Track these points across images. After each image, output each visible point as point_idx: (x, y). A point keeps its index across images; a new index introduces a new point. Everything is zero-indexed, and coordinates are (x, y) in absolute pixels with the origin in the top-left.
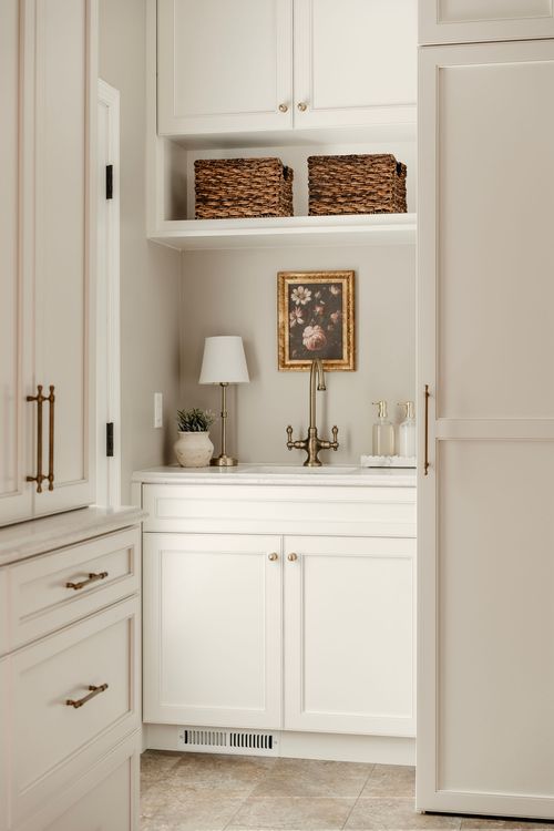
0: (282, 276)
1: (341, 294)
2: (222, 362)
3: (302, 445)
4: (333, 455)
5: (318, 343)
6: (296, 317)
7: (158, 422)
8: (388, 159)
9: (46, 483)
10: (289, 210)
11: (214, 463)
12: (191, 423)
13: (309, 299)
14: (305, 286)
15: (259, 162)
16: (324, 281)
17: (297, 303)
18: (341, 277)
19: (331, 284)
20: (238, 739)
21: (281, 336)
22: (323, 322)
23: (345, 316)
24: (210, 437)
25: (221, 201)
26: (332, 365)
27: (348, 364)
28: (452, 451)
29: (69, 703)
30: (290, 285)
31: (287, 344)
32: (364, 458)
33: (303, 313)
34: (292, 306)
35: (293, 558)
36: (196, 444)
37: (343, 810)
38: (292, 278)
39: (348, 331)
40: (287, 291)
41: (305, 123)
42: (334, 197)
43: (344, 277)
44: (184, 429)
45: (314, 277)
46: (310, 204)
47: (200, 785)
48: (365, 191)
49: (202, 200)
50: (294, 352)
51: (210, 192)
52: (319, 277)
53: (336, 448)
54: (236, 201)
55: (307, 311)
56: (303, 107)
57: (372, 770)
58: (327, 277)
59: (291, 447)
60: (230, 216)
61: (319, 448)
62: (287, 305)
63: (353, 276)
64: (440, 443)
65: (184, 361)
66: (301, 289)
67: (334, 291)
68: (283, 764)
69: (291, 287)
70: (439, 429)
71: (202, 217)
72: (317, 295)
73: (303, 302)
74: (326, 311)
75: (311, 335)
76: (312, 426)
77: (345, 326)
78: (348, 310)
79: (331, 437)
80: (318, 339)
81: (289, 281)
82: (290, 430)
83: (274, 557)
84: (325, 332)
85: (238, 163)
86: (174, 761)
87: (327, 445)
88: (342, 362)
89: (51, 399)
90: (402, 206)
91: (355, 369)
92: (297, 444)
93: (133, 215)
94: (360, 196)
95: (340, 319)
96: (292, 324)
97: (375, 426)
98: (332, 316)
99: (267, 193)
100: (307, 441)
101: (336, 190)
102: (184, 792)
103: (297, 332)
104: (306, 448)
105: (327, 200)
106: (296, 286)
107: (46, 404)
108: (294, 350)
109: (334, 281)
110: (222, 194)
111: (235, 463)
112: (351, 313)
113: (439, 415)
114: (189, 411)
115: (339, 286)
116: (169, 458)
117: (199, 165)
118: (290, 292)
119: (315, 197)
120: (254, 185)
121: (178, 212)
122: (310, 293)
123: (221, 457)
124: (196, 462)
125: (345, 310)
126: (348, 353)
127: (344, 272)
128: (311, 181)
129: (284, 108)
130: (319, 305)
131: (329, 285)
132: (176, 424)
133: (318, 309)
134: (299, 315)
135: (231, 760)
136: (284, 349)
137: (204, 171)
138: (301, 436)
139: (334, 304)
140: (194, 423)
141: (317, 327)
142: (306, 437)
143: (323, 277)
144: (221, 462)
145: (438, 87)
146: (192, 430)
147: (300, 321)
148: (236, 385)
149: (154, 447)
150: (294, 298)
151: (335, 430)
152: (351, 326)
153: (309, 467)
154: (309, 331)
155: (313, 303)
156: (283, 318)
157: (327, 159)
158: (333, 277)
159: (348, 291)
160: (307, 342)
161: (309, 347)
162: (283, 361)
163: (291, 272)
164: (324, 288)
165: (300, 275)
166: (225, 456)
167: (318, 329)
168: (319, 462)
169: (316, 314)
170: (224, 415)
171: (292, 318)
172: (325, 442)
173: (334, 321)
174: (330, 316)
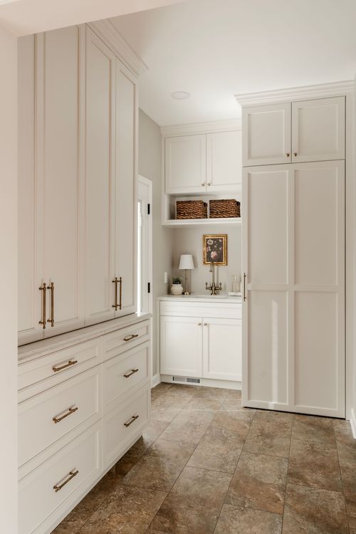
0: (204, 236)
1: (222, 242)
2: (186, 263)
3: (210, 288)
4: (220, 292)
5: (215, 257)
6: (209, 249)
7: (166, 281)
8: (234, 201)
9: (118, 307)
10: (205, 216)
11: (183, 294)
14: (211, 239)
15: (196, 202)
16: (217, 238)
19: (219, 239)
20: (189, 380)
21: (204, 254)
22: (217, 250)
23: (224, 248)
24: (182, 286)
25: (184, 214)
26: (220, 264)
27: (225, 263)
28: (252, 293)
29: (125, 376)
30: (207, 239)
32: (229, 293)
34: (207, 245)
35: (206, 324)
36: (177, 288)
37: (219, 405)
38: (207, 237)
39: (225, 253)
41: (210, 190)
42: (217, 213)
44: (174, 283)
45: (214, 237)
46: (210, 214)
47: (176, 395)
48: (227, 211)
49: (179, 213)
50: (208, 260)
51: (181, 211)
52: (216, 236)
53: (221, 290)
54: (189, 214)
55: (212, 247)
56: (209, 185)
57: (230, 391)
58: (218, 236)
59: (207, 289)
60: (187, 218)
61: (215, 289)
63: (226, 236)
64: (249, 291)
65: (175, 262)
67: (220, 241)
68: (203, 388)
70: (249, 287)
71: (179, 219)
72: (215, 242)
73: (211, 244)
74: (218, 247)
75: (213, 254)
76: (214, 283)
77: (224, 251)
78: (225, 246)
79: (219, 286)
80: (215, 255)
82: (207, 284)
83: (200, 324)
84: (218, 254)
85: (190, 202)
86: (169, 386)
88: (223, 263)
89: (120, 281)
90: (239, 215)
91: (227, 265)
93: (157, 218)
96: (208, 251)
97: (233, 283)
99: (199, 211)
101: (218, 210)
102: (171, 397)
103: (209, 253)
104: (212, 289)
105: (215, 213)
106: (209, 239)
107: (118, 283)
108: (208, 258)
110: (185, 211)
111: (190, 294)
112: (226, 248)
113: (249, 282)
114: (176, 278)
115: (222, 239)
116: (169, 292)
117: (178, 203)
118: (207, 241)
119: (211, 212)
120: (195, 209)
121: (172, 217)
122: (212, 241)
123: (185, 292)
124: (178, 294)
126: (225, 260)
127: (223, 235)
128: (210, 208)
129: (203, 185)
132: (172, 282)
133: (215, 246)
135: (187, 386)
136: (205, 258)
137: (179, 205)
138: (210, 285)
139: (221, 244)
140: (177, 281)
142: (212, 286)
145: (249, 179)
146: (176, 284)
148: (190, 270)
149: (165, 288)
150: (208, 243)
151: (221, 284)
152: (226, 251)
153: (212, 296)
154: (212, 253)
155: (214, 244)
156: (205, 249)
157: (215, 201)
158: (220, 236)
159: (225, 240)
160: (212, 256)
161: (213, 258)
162: (205, 262)
163: (207, 235)
164: (217, 240)
165: (210, 236)
166: (187, 292)
167: (215, 252)
168: (215, 294)
169: (215, 248)
170: (187, 279)
171: (207, 249)
172: (217, 288)
173: (221, 250)
174: (219, 249)
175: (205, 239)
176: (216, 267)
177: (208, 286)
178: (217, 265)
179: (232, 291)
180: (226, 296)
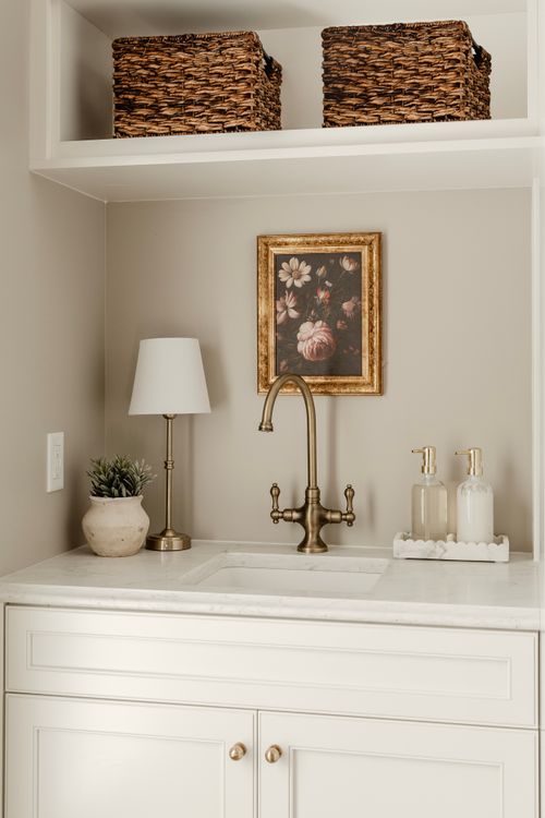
0: (264, 242)
1: (358, 271)
3: (296, 515)
5: (320, 350)
6: (286, 308)
7: (55, 479)
11: (151, 544)
12: (109, 483)
13: (307, 278)
14: (301, 257)
15: (222, 39)
16: (331, 249)
17: (289, 285)
18: (358, 243)
19: (342, 255)
21: (262, 337)
22: (332, 315)
23: (366, 305)
24: (144, 504)
25: (156, 108)
26: (345, 385)
27: (371, 384)
30: (276, 256)
31: (272, 350)
32: (398, 543)
33: (297, 300)
34: (280, 290)
35: (276, 754)
36: (119, 518)
38: (279, 245)
39: (371, 331)
40: (271, 265)
42: (365, 96)
43: (363, 243)
44: (99, 494)
45: (316, 243)
46: (326, 108)
48: (418, 85)
49: (127, 106)
50: (283, 363)
51: (138, 92)
52: (323, 243)
53: (350, 522)
54: (182, 107)
55: (304, 297)
58: (337, 243)
59: (276, 519)
60: (172, 132)
61: (322, 521)
62: (271, 288)
63: (378, 241)
66: (294, 262)
67: (347, 265)
69: (280, 260)
71: (124, 135)
72: (321, 272)
73: (298, 284)
74: (336, 298)
75: (312, 336)
76: (312, 486)
77: (365, 322)
78: (371, 296)
79: (343, 504)
80: (322, 343)
81: (275, 250)
82: (275, 491)
83: (240, 753)
84: (334, 332)
85: (186, 42)
87: (336, 516)
88: (361, 380)
91: (381, 391)
92: (287, 515)
94: (410, 93)
95: (358, 311)
96: (281, 318)
97: (416, 488)
98: (345, 306)
99: (235, 92)
100: (303, 510)
101: (368, 84)
103: (287, 331)
104: (302, 521)
105: (353, 101)
106: (287, 258)
108: (283, 360)
109: (347, 249)
110: (159, 94)
112: (375, 301)
115: (356, 257)
116: (76, 540)
117: (121, 47)
118: (278, 267)
119: (334, 97)
120: (212, 80)
121: (90, 124)
122: (306, 269)
123: (163, 534)
124: (118, 549)
125: (366, 297)
126: (371, 365)
127: (363, 234)
128: (327, 70)
130: (324, 288)
131: (339, 256)
132: (88, 484)
133: (322, 295)
134: (291, 304)
136: (266, 358)
137: (128, 57)
138: (294, 499)
139: (349, 285)
140: (117, 482)
141: (319, 323)
142: (301, 503)
143: (330, 243)
144: (163, 544)
146: (112, 496)
147: (293, 314)
148: (191, 416)
149: (49, 522)
150: (283, 276)
151: (350, 493)
152: (376, 322)
153: (308, 557)
154: (306, 329)
155: (314, 285)
156: (265, 308)
157: (353, 30)
158: (346, 243)
159: (371, 264)
160: (304, 347)
161: (306, 355)
162: (266, 379)
163: (279, 236)
164: (332, 261)
165: (293, 240)
166: (170, 534)
167: (322, 326)
168: (322, 545)
169: (319, 302)
170: (170, 466)
171: (279, 309)
172: (333, 512)
173: (348, 314)
174: (341, 306)
175: (269, 257)
176: (321, 403)
177: (284, 502)
178: (325, 390)
179: (415, 533)
180: (381, 560)
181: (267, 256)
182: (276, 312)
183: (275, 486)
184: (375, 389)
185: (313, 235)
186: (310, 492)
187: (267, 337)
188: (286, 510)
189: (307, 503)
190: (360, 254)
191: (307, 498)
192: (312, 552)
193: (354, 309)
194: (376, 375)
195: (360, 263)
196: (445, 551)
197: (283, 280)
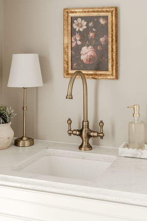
0: (67, 11)
1: (107, 24)
3: (78, 133)
5: (91, 59)
6: (76, 40)
11: (16, 143)
13: (85, 27)
14: (82, 18)
16: (95, 14)
17: (77, 30)
18: (107, 11)
19: (100, 17)
21: (65, 53)
22: (95, 43)
23: (110, 39)
26: (101, 75)
27: (112, 75)
31: (70, 59)
32: (121, 149)
33: (81, 37)
34: (73, 32)
38: (73, 12)
39: (112, 51)
40: (70, 21)
43: (109, 12)
45: (88, 12)
50: (75, 64)
52: (92, 12)
53: (102, 137)
55: (84, 35)
58: (98, 12)
59: (70, 134)
62: (70, 31)
63: (115, 11)
66: (79, 20)
67: (102, 22)
69: (73, 19)
72: (91, 24)
73: (81, 30)
74: (97, 36)
75: (87, 53)
76: (85, 120)
77: (110, 47)
78: (112, 35)
79: (98, 129)
80: (91, 56)
81: (71, 15)
84: (96, 51)
87: (96, 134)
88: (108, 73)
91: (117, 77)
92: (74, 132)
95: (107, 41)
96: (74, 45)
98: (101, 39)
100: (81, 131)
103: (76, 50)
104: (81, 135)
106: (76, 18)
109: (102, 14)
112: (114, 38)
115: (106, 18)
118: (72, 23)
122: (85, 23)
123: (21, 139)
125: (110, 36)
126: (112, 66)
127: (109, 8)
130: (92, 31)
131: (98, 17)
133: (91, 34)
134: (78, 38)
136: (67, 62)
139: (103, 30)
141: (90, 47)
142: (81, 127)
143: (94, 12)
144: (21, 143)
147: (79, 43)
150: (74, 26)
151: (101, 124)
152: (114, 47)
153: (83, 153)
154: (84, 50)
155: (88, 30)
156: (67, 40)
158: (101, 12)
159: (112, 21)
160: (83, 58)
161: (85, 61)
162: (67, 71)
163: (73, 8)
164: (96, 20)
165: (79, 10)
166: (25, 139)
167: (91, 49)
168: (90, 147)
169: (90, 38)
170: (25, 109)
171: (73, 41)
172: (94, 132)
173: (102, 43)
174: (99, 39)
176: (91, 82)
177: (75, 126)
178: (94, 77)
180: (113, 156)
181: (68, 17)
182: (72, 42)
183: (70, 120)
184: (114, 77)
185: (87, 8)
186: (84, 123)
187: (68, 53)
188: (74, 130)
189: (83, 128)
190: (107, 16)
191: (83, 125)
192: (85, 150)
193: (105, 41)
194: (114, 71)
195: (107, 20)
196: (142, 154)
197: (74, 28)
